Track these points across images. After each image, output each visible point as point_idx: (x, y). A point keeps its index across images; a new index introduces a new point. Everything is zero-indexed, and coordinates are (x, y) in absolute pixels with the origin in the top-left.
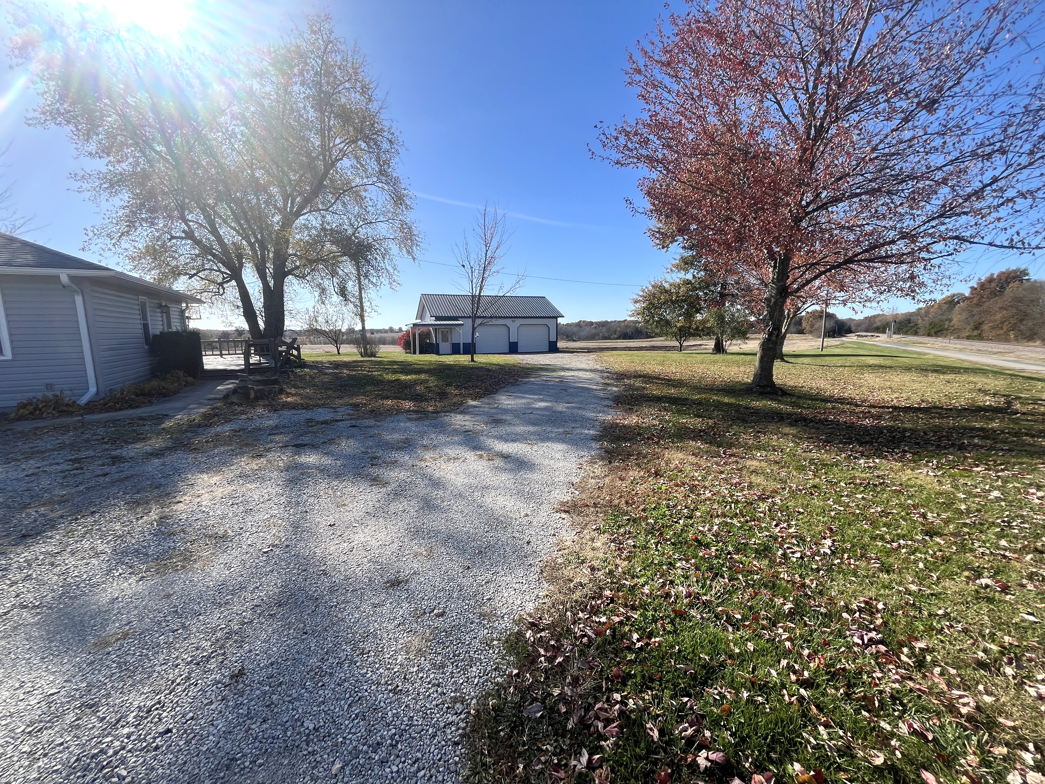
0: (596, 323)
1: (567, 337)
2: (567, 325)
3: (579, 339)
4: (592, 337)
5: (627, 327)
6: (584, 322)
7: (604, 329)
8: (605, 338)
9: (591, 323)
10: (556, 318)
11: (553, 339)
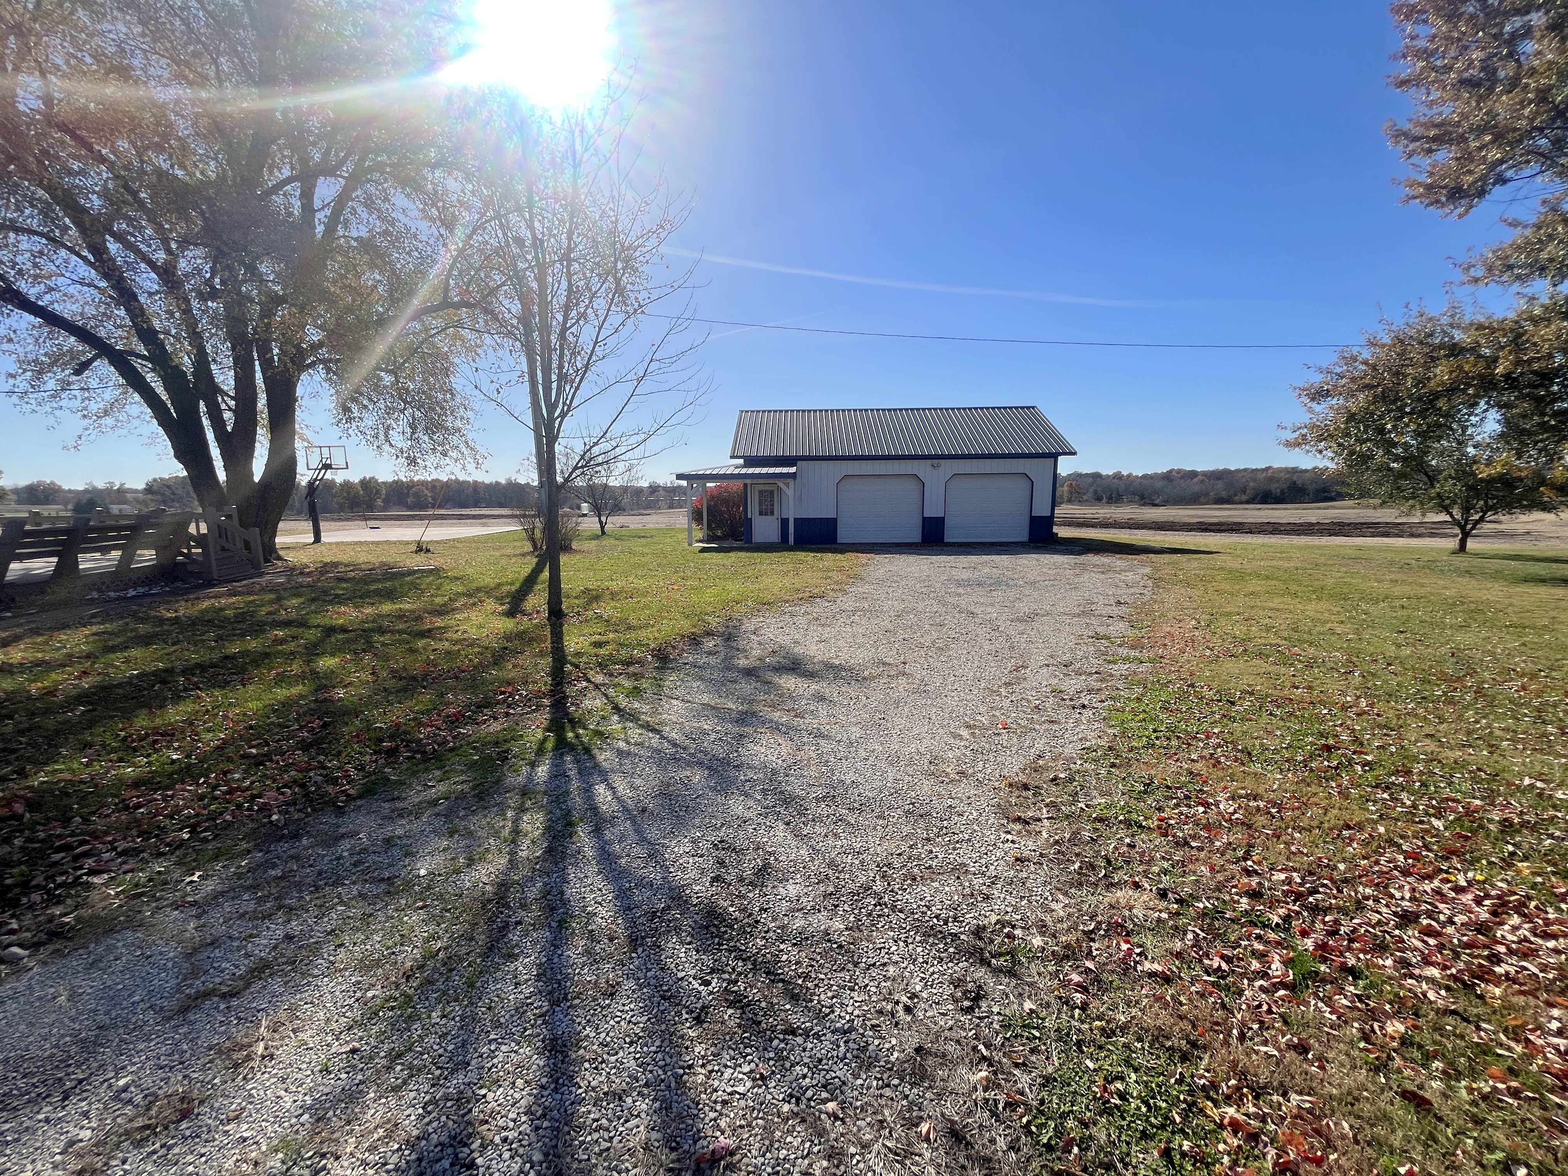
0: (1204, 474)
1: (1142, 498)
2: (1145, 477)
3: (1165, 503)
4: (1194, 500)
5: (1271, 479)
6: (1179, 471)
7: (1220, 485)
8: (1220, 501)
9: (1194, 474)
10: (1055, 456)
11: (1041, 510)
